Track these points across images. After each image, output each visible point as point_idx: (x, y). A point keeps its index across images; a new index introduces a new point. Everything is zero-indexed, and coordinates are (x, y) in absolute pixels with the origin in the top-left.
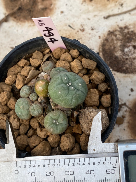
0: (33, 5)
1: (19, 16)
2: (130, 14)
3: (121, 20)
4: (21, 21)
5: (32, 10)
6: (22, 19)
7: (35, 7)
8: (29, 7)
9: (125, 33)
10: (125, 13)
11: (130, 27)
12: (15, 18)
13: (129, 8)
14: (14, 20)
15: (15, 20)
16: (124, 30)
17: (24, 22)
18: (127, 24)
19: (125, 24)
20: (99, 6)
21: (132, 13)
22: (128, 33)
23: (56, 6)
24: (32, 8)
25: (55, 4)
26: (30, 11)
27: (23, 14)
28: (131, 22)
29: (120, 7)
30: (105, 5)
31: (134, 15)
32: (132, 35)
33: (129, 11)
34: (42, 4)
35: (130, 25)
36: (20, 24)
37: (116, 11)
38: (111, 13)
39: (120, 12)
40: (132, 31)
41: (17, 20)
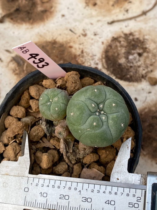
0: (32, 7)
1: (16, 17)
2: (135, 20)
3: (126, 27)
4: (19, 23)
5: (31, 12)
6: (19, 21)
7: (34, 9)
8: (28, 8)
9: (130, 39)
10: (131, 19)
11: (135, 34)
12: (12, 19)
13: (135, 15)
14: (10, 22)
15: (12, 21)
16: (129, 37)
17: (22, 24)
18: (132, 31)
19: (130, 31)
20: (103, 11)
21: (138, 19)
22: (133, 40)
23: (57, 9)
24: (30, 10)
25: (55, 7)
26: (29, 13)
27: (21, 15)
28: (137, 29)
29: (126, 13)
30: (109, 11)
31: (139, 21)
32: (137, 42)
33: (134, 18)
34: (42, 6)
35: (135, 32)
36: (17, 26)
37: (121, 17)
38: (116, 19)
39: (125, 17)
40: (138, 39)
41: (14, 21)
